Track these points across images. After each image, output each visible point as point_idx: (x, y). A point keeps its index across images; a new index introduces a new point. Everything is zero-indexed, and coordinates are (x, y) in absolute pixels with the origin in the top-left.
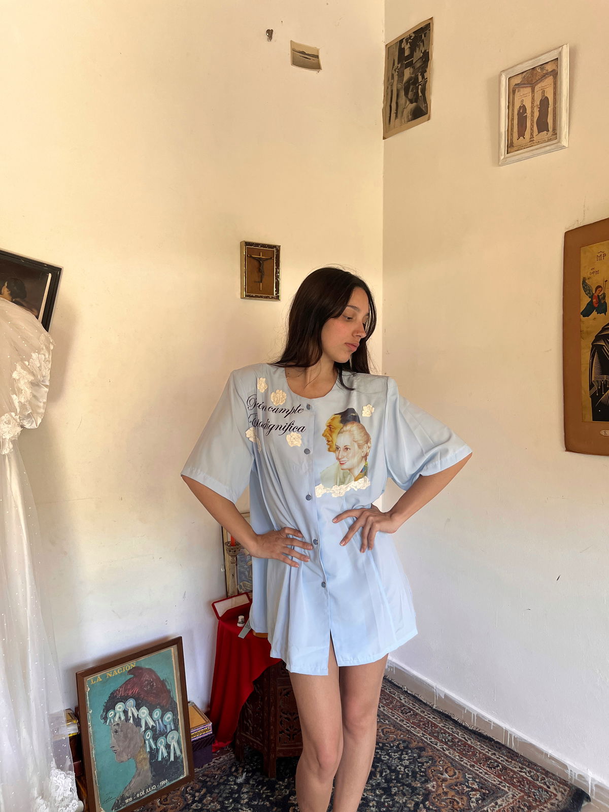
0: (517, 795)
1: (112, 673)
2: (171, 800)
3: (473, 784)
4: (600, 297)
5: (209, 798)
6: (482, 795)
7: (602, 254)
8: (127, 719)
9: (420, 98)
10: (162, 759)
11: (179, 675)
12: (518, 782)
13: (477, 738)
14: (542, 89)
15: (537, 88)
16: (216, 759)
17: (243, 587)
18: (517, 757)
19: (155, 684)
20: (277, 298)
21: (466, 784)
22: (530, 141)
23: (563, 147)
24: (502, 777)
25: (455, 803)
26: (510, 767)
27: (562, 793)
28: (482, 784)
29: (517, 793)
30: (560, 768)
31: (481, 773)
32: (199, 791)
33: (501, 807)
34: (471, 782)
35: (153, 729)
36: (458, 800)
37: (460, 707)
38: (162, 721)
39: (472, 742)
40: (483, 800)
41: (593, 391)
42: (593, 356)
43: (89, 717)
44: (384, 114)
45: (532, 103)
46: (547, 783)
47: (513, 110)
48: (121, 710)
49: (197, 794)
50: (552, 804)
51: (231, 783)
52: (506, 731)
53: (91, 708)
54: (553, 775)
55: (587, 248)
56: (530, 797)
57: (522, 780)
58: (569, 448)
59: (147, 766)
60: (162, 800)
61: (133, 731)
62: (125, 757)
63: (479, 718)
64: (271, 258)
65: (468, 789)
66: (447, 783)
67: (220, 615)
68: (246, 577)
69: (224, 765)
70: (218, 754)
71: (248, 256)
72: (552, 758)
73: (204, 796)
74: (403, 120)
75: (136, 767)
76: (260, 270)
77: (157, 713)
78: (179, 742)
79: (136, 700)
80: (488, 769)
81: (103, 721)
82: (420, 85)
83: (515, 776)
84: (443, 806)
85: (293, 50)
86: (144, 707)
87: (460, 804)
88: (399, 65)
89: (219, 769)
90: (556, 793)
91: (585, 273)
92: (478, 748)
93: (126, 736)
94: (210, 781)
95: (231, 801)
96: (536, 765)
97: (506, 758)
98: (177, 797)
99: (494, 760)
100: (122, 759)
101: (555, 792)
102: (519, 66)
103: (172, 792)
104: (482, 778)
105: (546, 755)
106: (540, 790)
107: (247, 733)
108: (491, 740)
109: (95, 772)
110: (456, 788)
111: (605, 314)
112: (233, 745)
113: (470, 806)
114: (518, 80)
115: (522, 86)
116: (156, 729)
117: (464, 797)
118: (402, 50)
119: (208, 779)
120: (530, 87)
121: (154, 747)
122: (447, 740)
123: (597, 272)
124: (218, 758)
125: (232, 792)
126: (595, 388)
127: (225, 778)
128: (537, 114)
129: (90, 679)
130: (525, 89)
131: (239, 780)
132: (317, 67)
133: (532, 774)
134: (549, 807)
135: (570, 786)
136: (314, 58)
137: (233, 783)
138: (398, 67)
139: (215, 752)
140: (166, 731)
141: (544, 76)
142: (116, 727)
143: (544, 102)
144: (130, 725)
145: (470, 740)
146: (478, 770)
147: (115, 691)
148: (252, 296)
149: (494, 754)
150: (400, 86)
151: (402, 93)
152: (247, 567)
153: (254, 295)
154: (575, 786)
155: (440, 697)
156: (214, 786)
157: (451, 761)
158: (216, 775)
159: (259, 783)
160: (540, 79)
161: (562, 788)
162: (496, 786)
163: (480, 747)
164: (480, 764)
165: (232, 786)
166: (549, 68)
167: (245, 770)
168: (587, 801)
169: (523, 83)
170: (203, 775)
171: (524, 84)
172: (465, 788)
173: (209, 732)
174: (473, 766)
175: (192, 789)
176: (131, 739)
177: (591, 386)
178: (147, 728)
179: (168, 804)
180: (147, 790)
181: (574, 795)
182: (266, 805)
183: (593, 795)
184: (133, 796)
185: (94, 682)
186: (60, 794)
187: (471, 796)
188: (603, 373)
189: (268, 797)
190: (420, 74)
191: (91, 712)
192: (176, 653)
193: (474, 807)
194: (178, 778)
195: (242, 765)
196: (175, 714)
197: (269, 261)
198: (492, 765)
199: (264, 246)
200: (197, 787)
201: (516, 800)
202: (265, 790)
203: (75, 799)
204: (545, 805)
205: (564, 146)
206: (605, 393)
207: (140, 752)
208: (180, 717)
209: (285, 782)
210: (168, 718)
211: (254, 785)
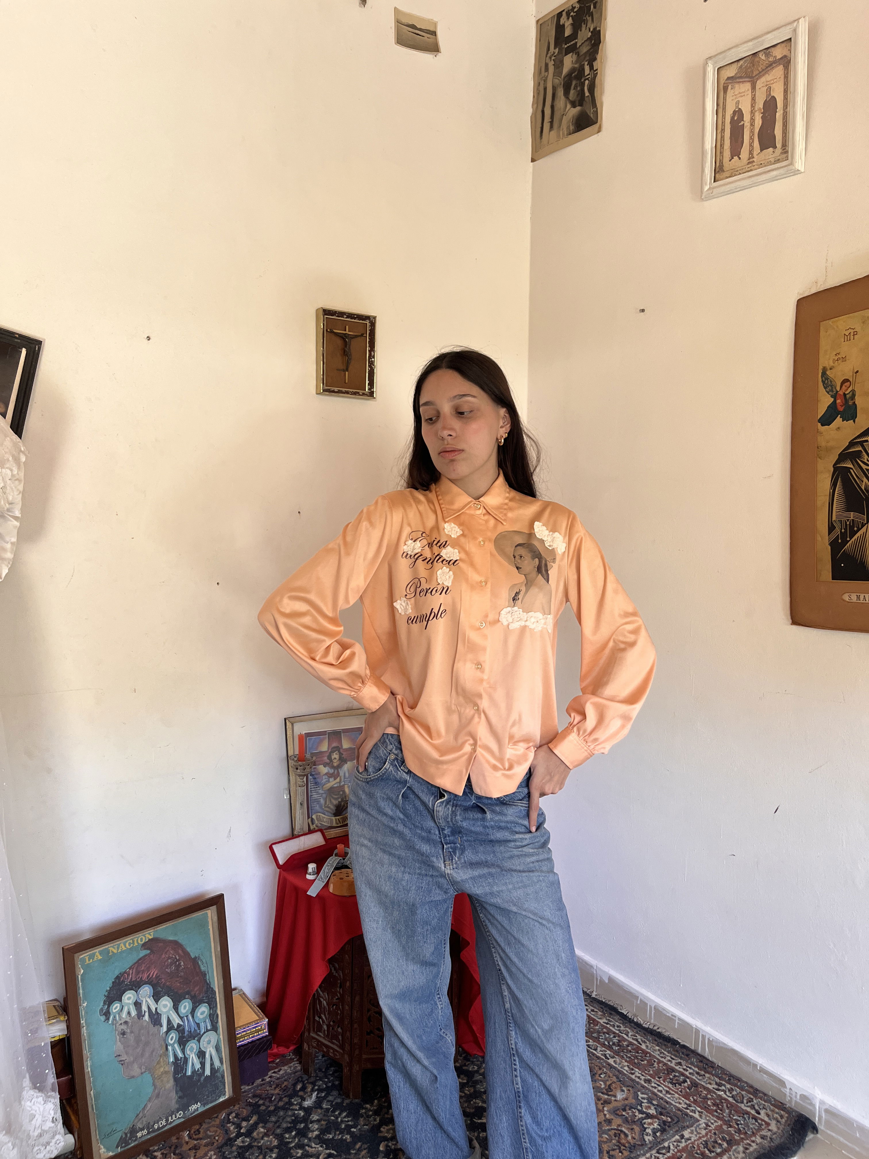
0: (712, 1124)
1: (118, 948)
2: (205, 1132)
3: (648, 1108)
4: (848, 396)
5: (262, 1130)
6: (662, 1125)
7: (852, 331)
8: (140, 1015)
9: (586, 99)
10: (192, 1073)
11: (219, 949)
12: (714, 1105)
13: (656, 1040)
14: (766, 86)
15: (760, 84)
16: (274, 1072)
17: (316, 822)
18: (713, 1067)
19: (182, 963)
20: (371, 394)
21: (639, 1108)
22: (749, 163)
23: (797, 172)
24: (691, 1098)
25: (622, 1136)
26: (703, 1083)
27: (778, 1121)
28: (662, 1108)
29: (712, 1121)
30: (775, 1085)
31: (661, 1091)
32: (246, 1119)
33: (689, 1142)
34: (647, 1105)
35: (180, 1029)
36: (627, 1132)
37: (631, 996)
38: (193, 1017)
39: (647, 1046)
40: (663, 1131)
41: (834, 535)
42: (834, 485)
43: (82, 1013)
44: (533, 123)
45: (752, 106)
46: (757, 1107)
47: (724, 116)
48: (130, 1001)
49: (244, 1124)
50: (763, 1137)
51: (294, 1107)
52: (697, 1031)
53: (85, 998)
54: (765, 1095)
55: (830, 322)
56: (731, 1126)
57: (719, 1103)
58: (795, 621)
59: (170, 1083)
60: (192, 1132)
61: (148, 1033)
62: (136, 1070)
63: (659, 1011)
64: (362, 335)
65: (641, 1116)
66: (611, 1106)
67: (281, 862)
68: (321, 807)
69: (285, 1080)
70: (276, 1064)
71: (327, 330)
72: (763, 1071)
73: (255, 1126)
74: (561, 133)
75: (154, 1084)
76: (346, 352)
77: (185, 1006)
78: (218, 1048)
79: (154, 986)
80: (670, 1085)
81: (103, 1018)
82: (588, 79)
83: (709, 1096)
84: (605, 1140)
85: (398, 22)
86: (166, 997)
87: (630, 1137)
88: (557, 50)
89: (277, 1086)
90: (769, 1121)
91: (825, 360)
92: (656, 1054)
93: (138, 1041)
94: (264, 1104)
95: (294, 1133)
96: (739, 1080)
97: (696, 1069)
98: (215, 1129)
99: (679, 1072)
100: (133, 1073)
101: (766, 1119)
102: (733, 50)
103: (207, 1121)
104: (662, 1098)
105: (755, 1065)
106: (745, 1116)
107: (320, 1034)
108: (674, 1042)
109: (92, 1093)
110: (624, 1113)
111: (854, 421)
112: (299, 1052)
113: (644, 1140)
114: (731, 72)
115: (738, 80)
116: (184, 1029)
117: (635, 1127)
118: (560, 28)
119: (261, 1102)
120: (748, 81)
121: (180, 1055)
122: (611, 1044)
123: (844, 359)
124: (276, 1070)
125: (296, 1120)
126: (837, 531)
127: (286, 1099)
128: (758, 122)
129: (84, 956)
130: (741, 85)
131: (306, 1103)
132: (434, 48)
133: (734, 1093)
134: (758, 1142)
135: (789, 1111)
136: (429, 36)
137: (297, 1107)
138: (554, 53)
139: (273, 1062)
140: (198, 1031)
141: (771, 66)
142: (124, 1027)
143: (770, 105)
144: (145, 1024)
145: (645, 1042)
146: (655, 1088)
147: (122, 974)
148: (333, 392)
149: (680, 1064)
150: (557, 81)
151: (560, 92)
152: (323, 792)
153: (336, 389)
154: (796, 1112)
155: (602, 981)
156: (270, 1111)
157: (617, 1073)
158: (273, 1095)
159: (337, 1107)
160: (763, 70)
161: (777, 1113)
162: (681, 1112)
163: (659, 1053)
164: (659, 1078)
165: (296, 1112)
166: (778, 53)
167: (316, 1087)
168: (813, 1133)
169: (738, 75)
170: (255, 1096)
171: (741, 77)
172: (637, 1114)
173: (264, 1033)
174: (648, 1081)
175: (237, 1116)
176: (147, 1044)
177: (831, 528)
178: (170, 1027)
179: (201, 1139)
180: (170, 1118)
181: (794, 1124)
182: (346, 1139)
183: (821, 1124)
184: (148, 1127)
185: (89, 961)
186: (37, 1126)
187: (645, 1126)
188: (848, 509)
189: (349, 1127)
190: (586, 63)
191: (85, 1005)
192: (215, 918)
193: (650, 1142)
194: (216, 1100)
195: (312, 1080)
196: (212, 1005)
197: (359, 339)
198: (677, 1080)
199: (351, 316)
200: (245, 1113)
201: (710, 1131)
202: (345, 1117)
203: (59, 1133)
204: (753, 1139)
205: (798, 170)
206: (851, 538)
207: (159, 1063)
208: (220, 1011)
209: (375, 1104)
210: (202, 1013)
211: (327, 1110)
